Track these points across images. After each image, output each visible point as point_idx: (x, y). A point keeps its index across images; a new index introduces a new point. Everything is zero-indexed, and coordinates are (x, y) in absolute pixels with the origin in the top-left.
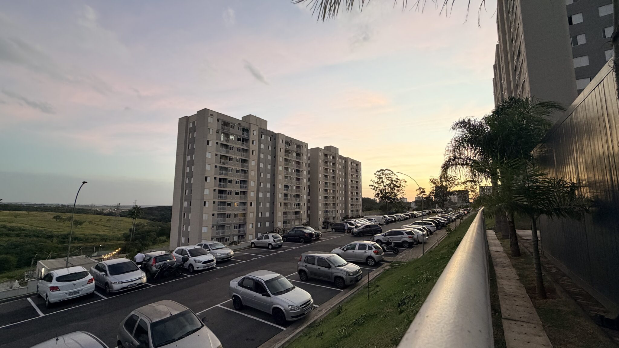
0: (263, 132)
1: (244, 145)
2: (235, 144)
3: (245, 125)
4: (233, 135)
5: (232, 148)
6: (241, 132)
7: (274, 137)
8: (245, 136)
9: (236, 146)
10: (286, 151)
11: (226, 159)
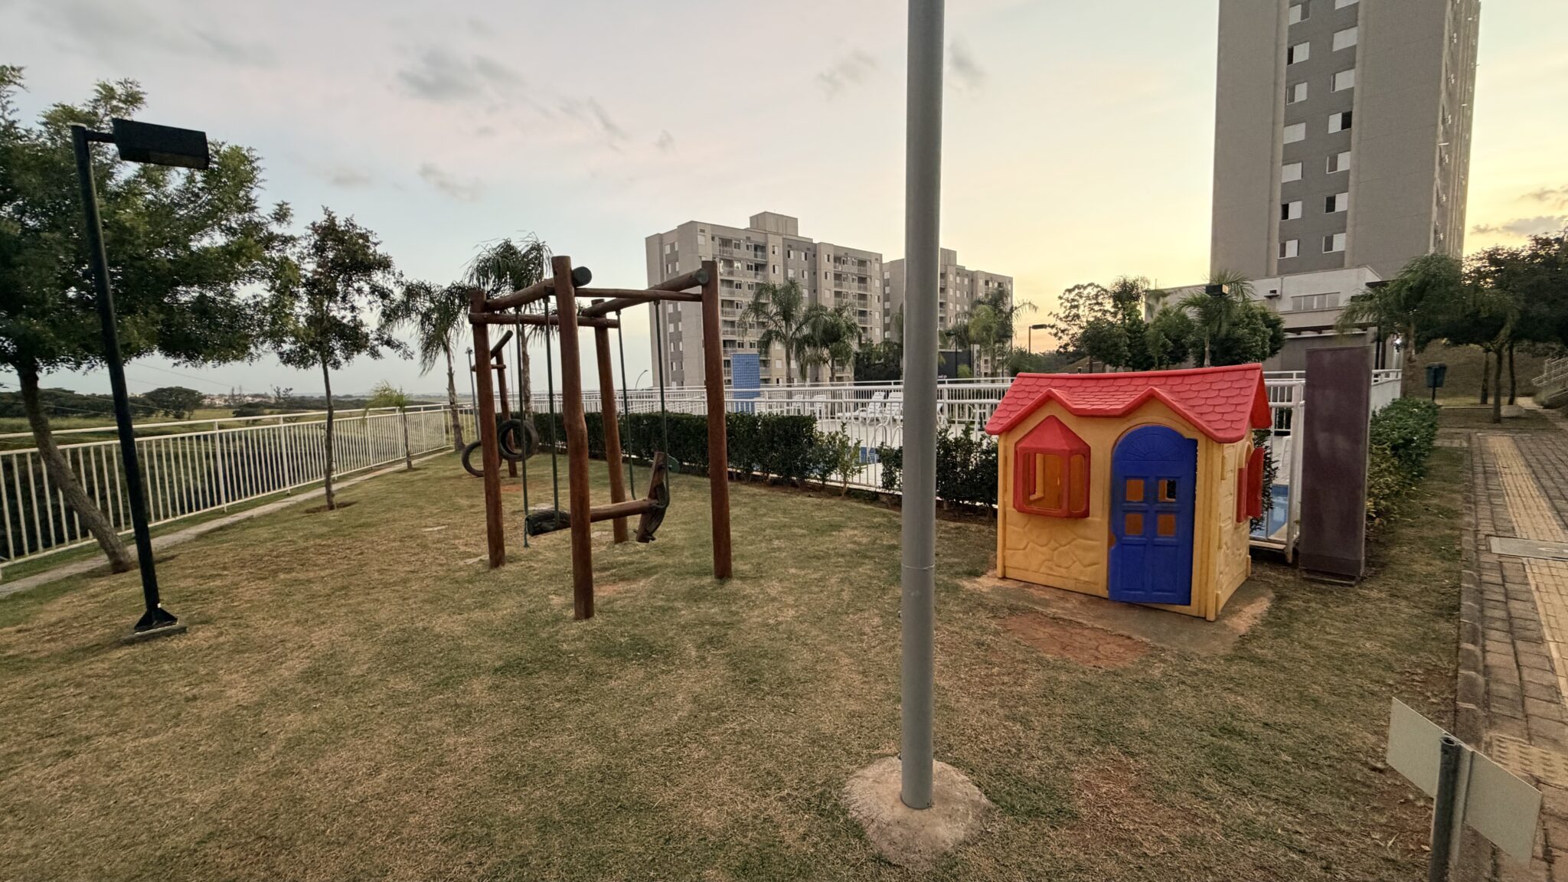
0: (790, 246)
1: (759, 277)
2: (745, 276)
3: (758, 239)
4: (739, 260)
5: (739, 286)
6: (753, 253)
7: (812, 251)
8: (760, 260)
9: (746, 280)
10: (838, 277)
11: (732, 307)
